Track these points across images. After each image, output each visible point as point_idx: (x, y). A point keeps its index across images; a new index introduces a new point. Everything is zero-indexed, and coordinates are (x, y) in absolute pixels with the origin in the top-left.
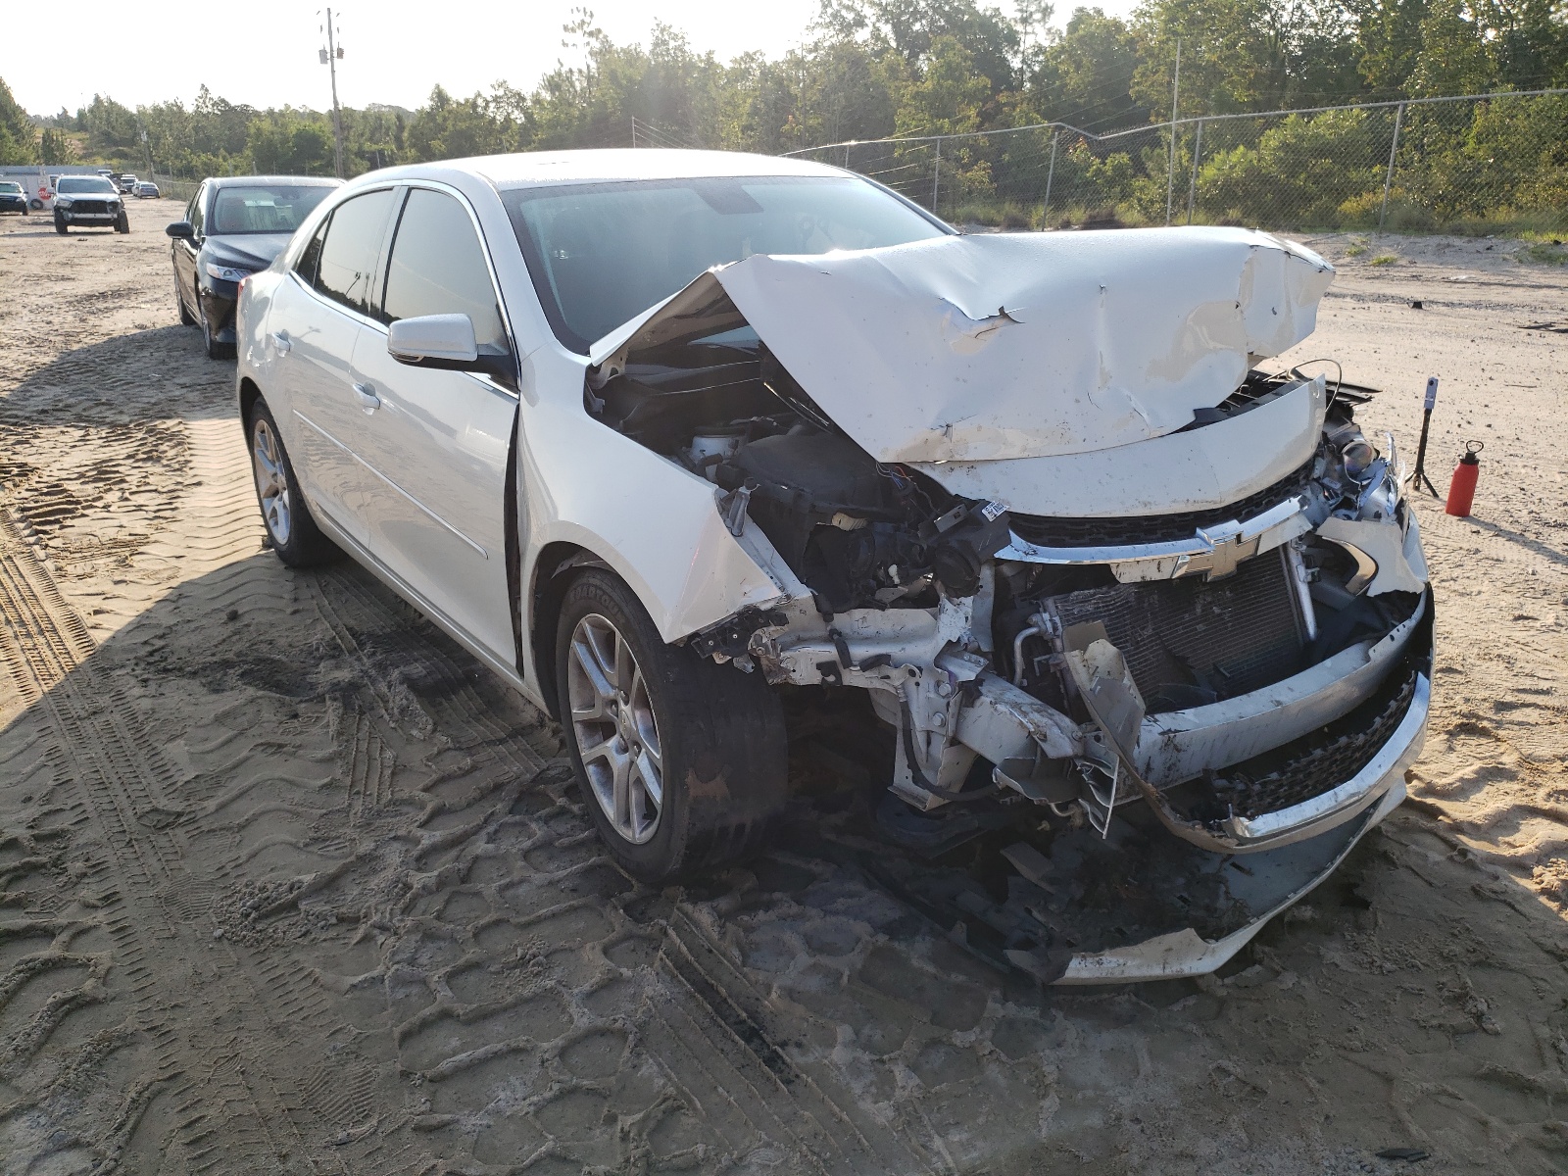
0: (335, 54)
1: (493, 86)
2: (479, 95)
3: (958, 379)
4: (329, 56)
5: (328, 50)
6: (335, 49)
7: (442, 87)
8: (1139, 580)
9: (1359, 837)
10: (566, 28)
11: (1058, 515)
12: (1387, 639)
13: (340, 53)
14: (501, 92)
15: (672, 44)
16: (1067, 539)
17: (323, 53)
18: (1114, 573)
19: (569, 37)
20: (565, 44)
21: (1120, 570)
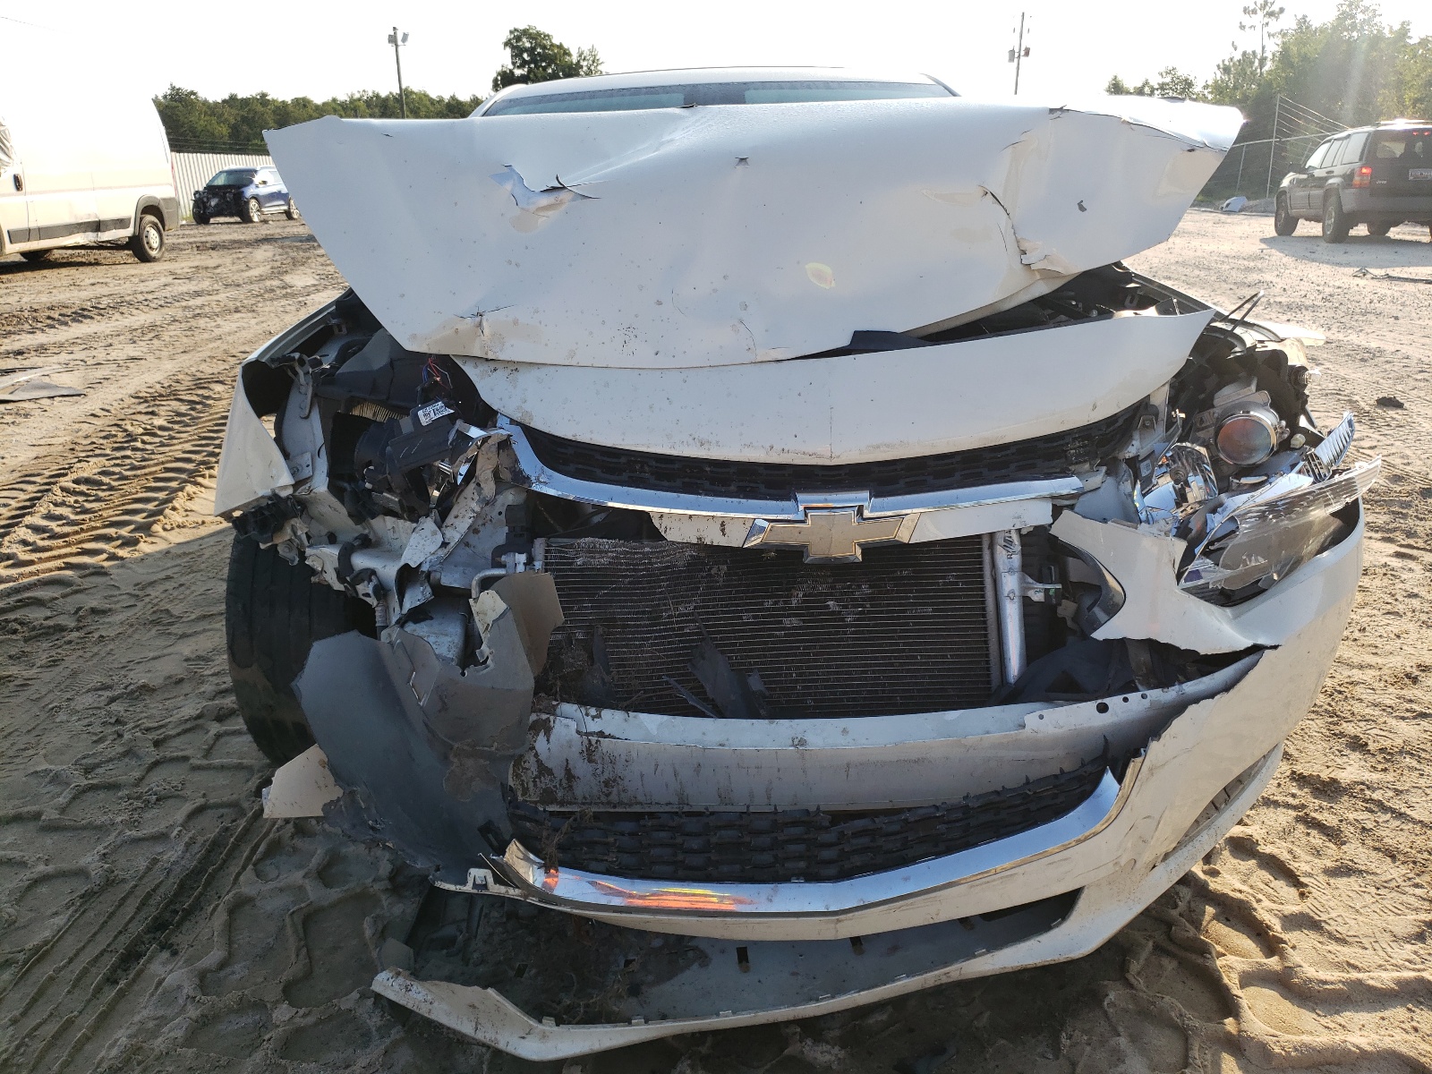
0: (1022, 53)
1: (1161, 74)
2: (1147, 83)
3: (510, 262)
4: (1016, 55)
5: (1017, 50)
6: (1023, 48)
7: (1119, 78)
8: (695, 541)
9: (929, 979)
10: (1246, 10)
11: (579, 439)
12: (1091, 706)
13: (1027, 52)
14: (1168, 80)
15: (1360, 17)
16: (598, 472)
17: (1012, 52)
18: (657, 526)
19: (1247, 20)
20: (1242, 27)
21: (665, 522)
